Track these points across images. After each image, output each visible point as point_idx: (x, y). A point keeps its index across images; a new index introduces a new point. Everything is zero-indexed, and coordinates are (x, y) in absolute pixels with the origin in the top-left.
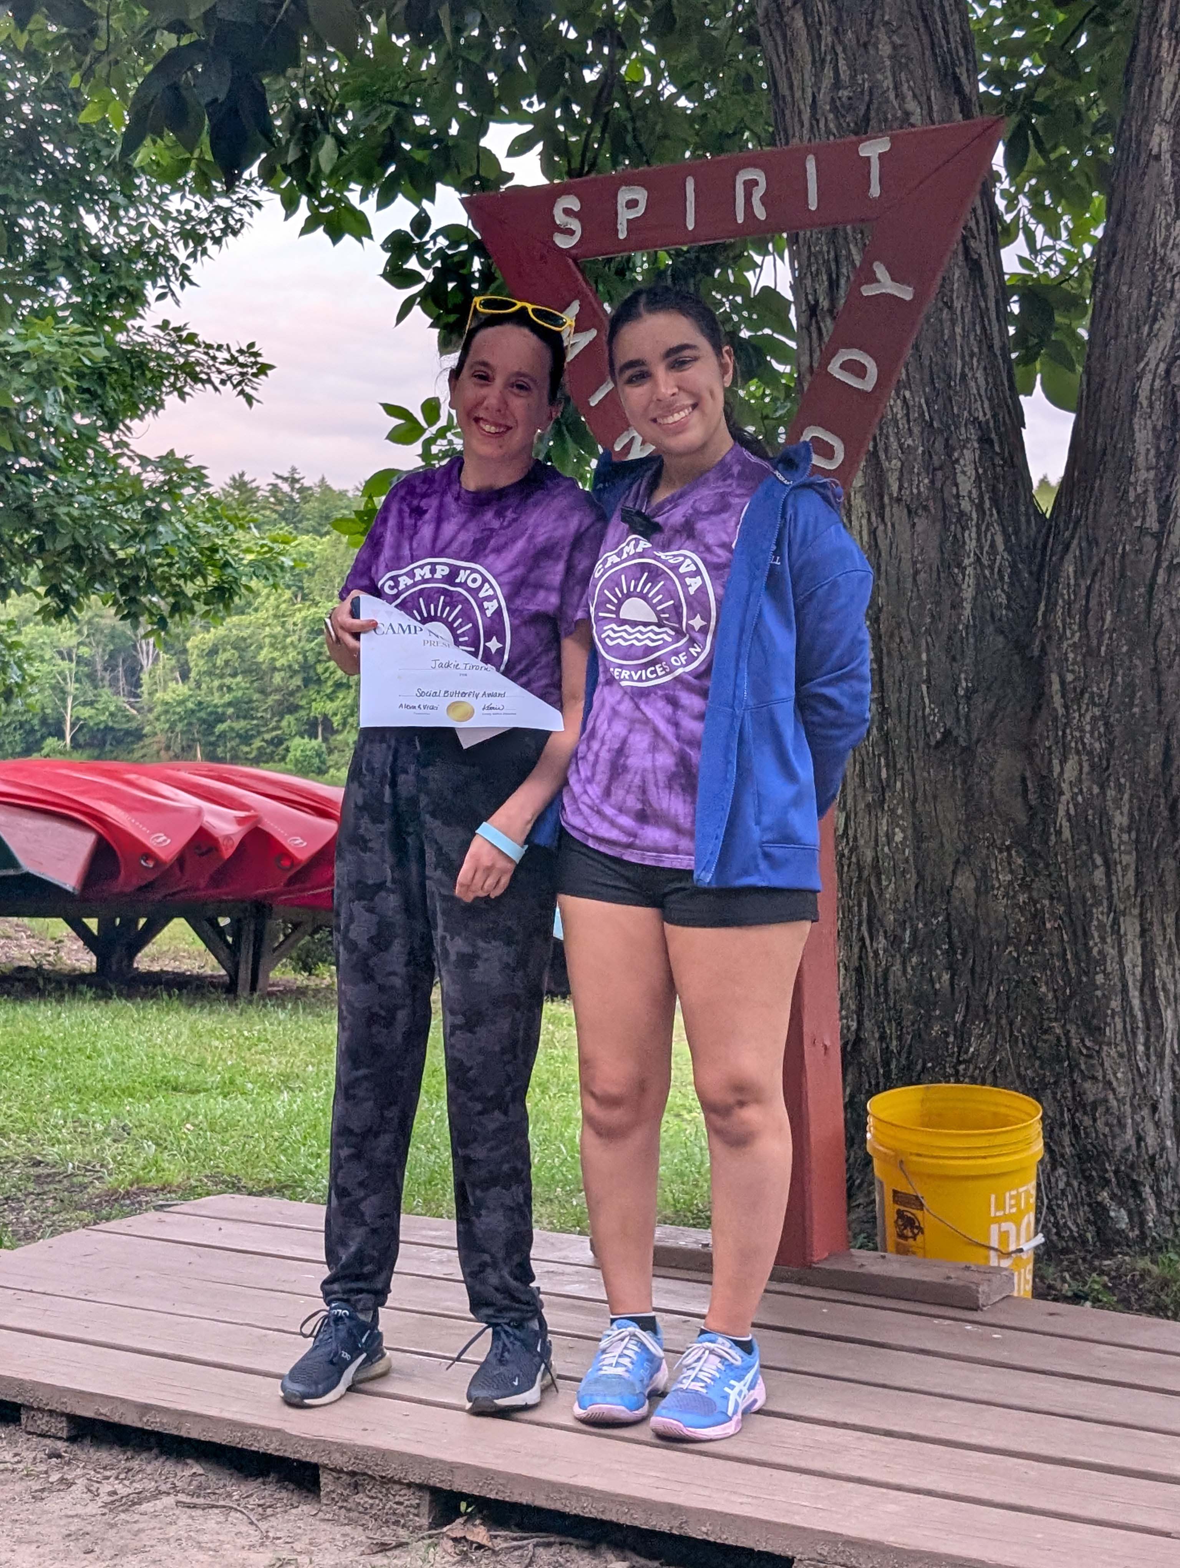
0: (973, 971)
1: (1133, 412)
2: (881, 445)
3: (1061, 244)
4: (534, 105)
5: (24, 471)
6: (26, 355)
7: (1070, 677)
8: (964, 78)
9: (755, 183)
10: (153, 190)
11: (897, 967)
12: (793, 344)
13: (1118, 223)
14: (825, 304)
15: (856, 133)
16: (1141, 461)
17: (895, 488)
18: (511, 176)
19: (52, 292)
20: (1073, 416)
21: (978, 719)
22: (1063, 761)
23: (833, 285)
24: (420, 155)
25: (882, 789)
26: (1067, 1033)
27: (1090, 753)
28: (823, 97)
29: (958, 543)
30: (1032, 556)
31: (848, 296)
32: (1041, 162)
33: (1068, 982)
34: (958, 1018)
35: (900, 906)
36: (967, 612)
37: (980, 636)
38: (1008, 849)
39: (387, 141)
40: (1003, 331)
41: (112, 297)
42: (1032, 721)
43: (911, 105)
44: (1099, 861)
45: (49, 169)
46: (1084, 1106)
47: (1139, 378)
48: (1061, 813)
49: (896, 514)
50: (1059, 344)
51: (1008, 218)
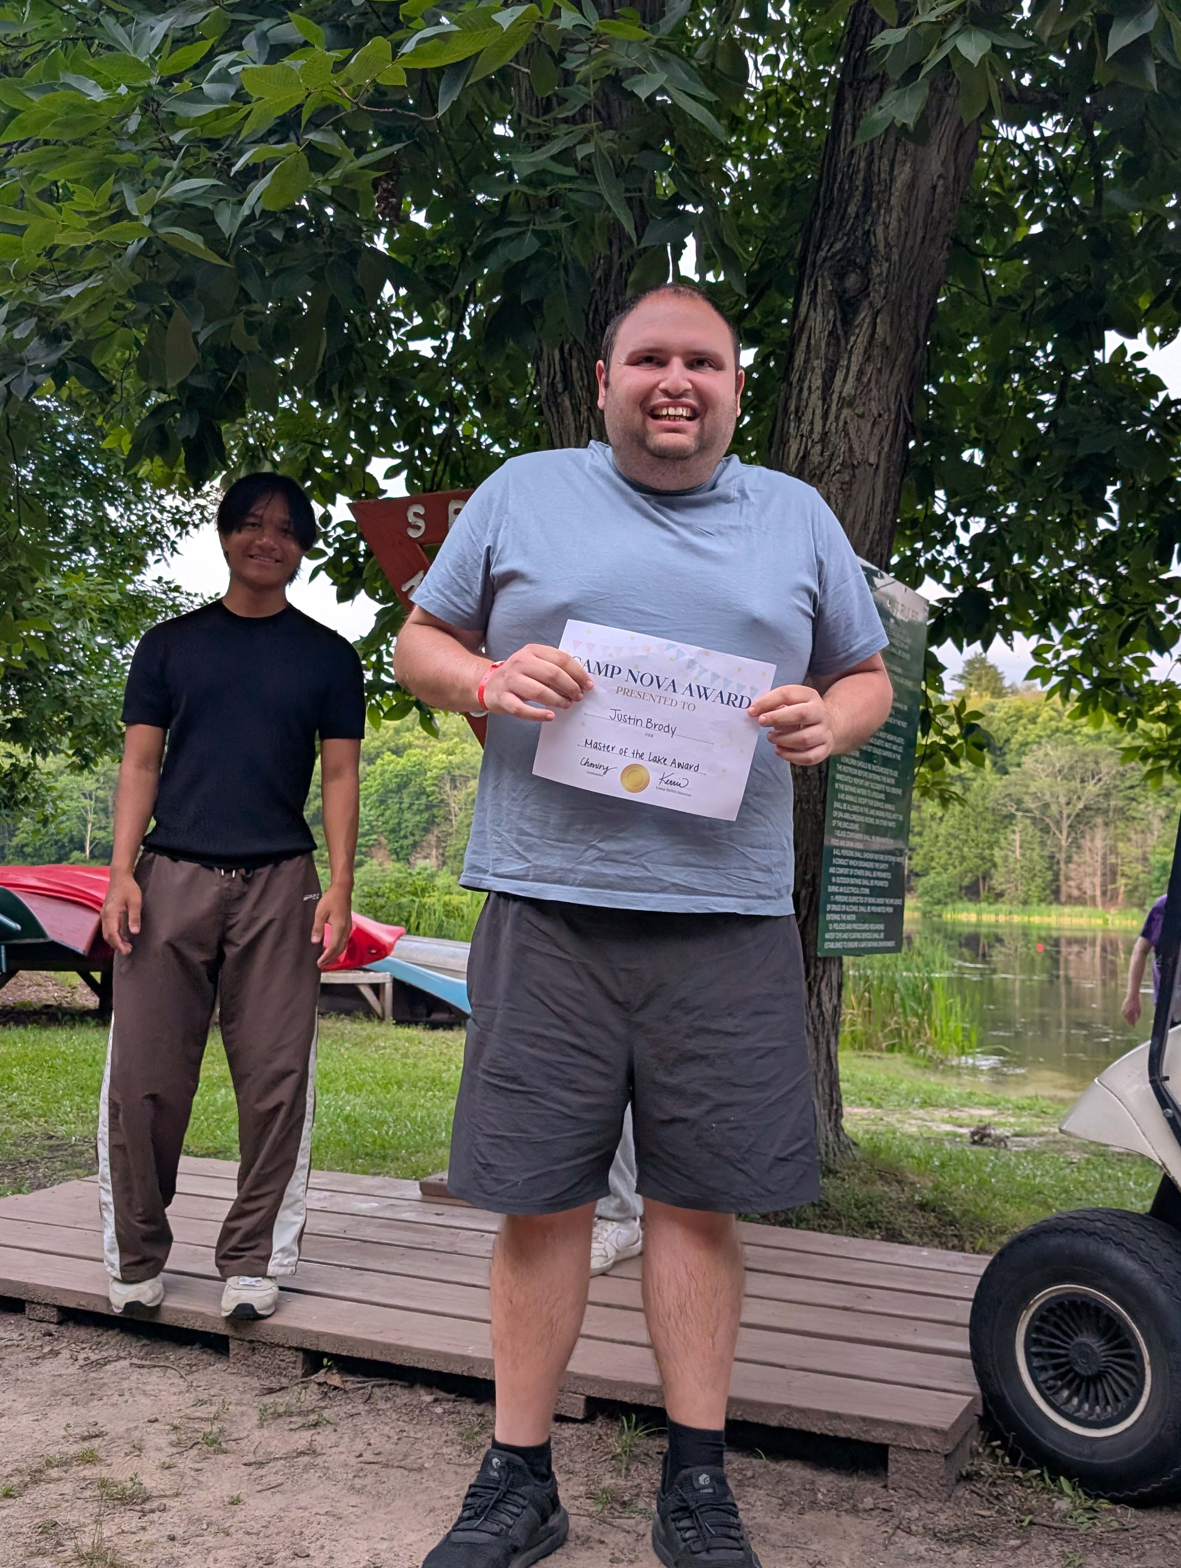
4: (401, 447)
5: (61, 673)
6: (65, 597)
10: (154, 493)
18: (384, 492)
19: (84, 557)
24: (327, 476)
39: (305, 466)
41: (125, 560)
45: (85, 477)
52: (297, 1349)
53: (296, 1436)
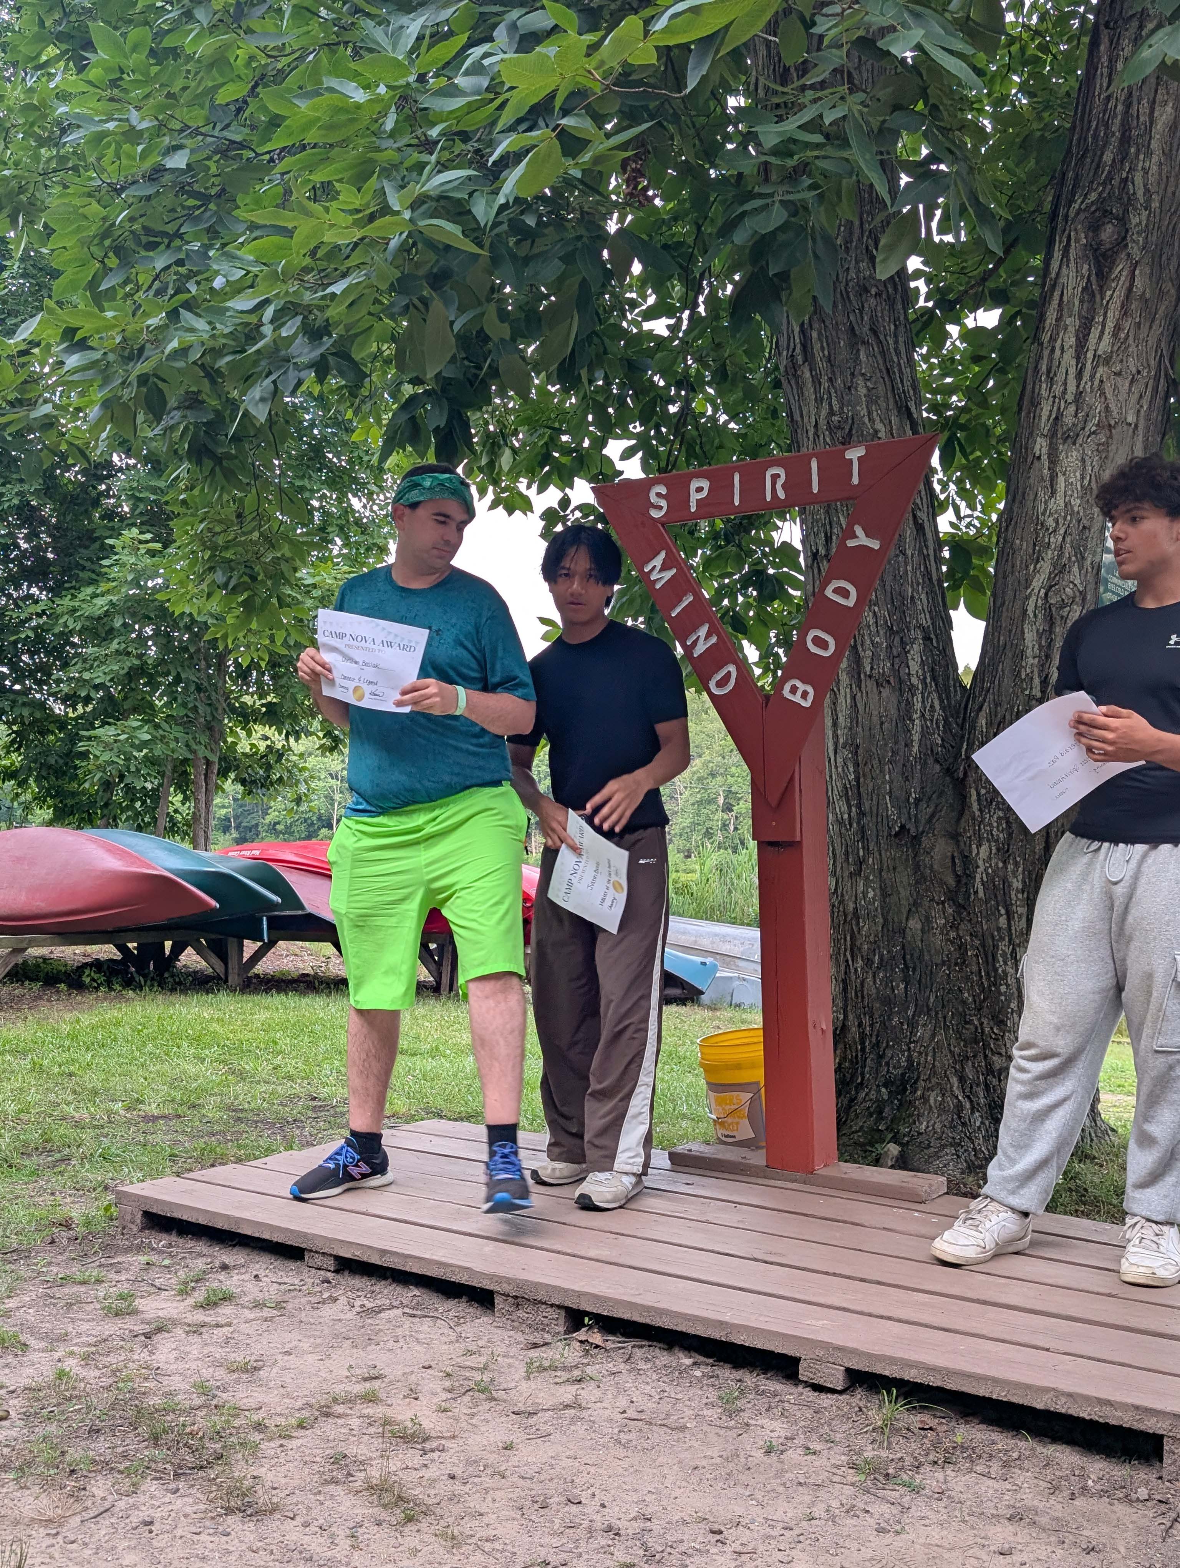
0: (920, 981)
1: (1023, 621)
2: (859, 642)
3: (976, 514)
4: (637, 428)
6: (314, 586)
7: (983, 791)
8: (913, 409)
9: (778, 476)
11: (870, 979)
12: (802, 578)
13: (1014, 500)
14: (822, 552)
15: (843, 444)
16: (1029, 652)
17: (868, 669)
18: (622, 473)
19: (330, 547)
20: (984, 624)
21: (923, 818)
22: (979, 845)
23: (828, 540)
24: (565, 460)
25: (861, 862)
26: (982, 1024)
27: (996, 841)
28: (822, 423)
29: (909, 704)
30: (958, 713)
31: (838, 547)
32: (964, 461)
33: (983, 990)
34: (910, 1013)
35: (872, 939)
36: (915, 749)
37: (924, 765)
38: (943, 903)
39: (544, 451)
40: (938, 569)
42: (958, 820)
43: (879, 426)
44: (1003, 911)
45: (330, 470)
46: (992, 1072)
47: (1028, 598)
48: (978, 879)
49: (870, 685)
50: (975, 578)
51: (942, 497)
52: (559, 1307)
53: (562, 1389)
